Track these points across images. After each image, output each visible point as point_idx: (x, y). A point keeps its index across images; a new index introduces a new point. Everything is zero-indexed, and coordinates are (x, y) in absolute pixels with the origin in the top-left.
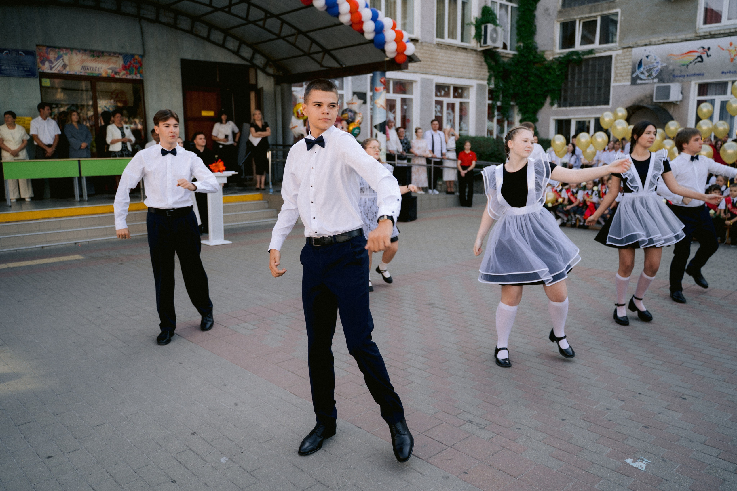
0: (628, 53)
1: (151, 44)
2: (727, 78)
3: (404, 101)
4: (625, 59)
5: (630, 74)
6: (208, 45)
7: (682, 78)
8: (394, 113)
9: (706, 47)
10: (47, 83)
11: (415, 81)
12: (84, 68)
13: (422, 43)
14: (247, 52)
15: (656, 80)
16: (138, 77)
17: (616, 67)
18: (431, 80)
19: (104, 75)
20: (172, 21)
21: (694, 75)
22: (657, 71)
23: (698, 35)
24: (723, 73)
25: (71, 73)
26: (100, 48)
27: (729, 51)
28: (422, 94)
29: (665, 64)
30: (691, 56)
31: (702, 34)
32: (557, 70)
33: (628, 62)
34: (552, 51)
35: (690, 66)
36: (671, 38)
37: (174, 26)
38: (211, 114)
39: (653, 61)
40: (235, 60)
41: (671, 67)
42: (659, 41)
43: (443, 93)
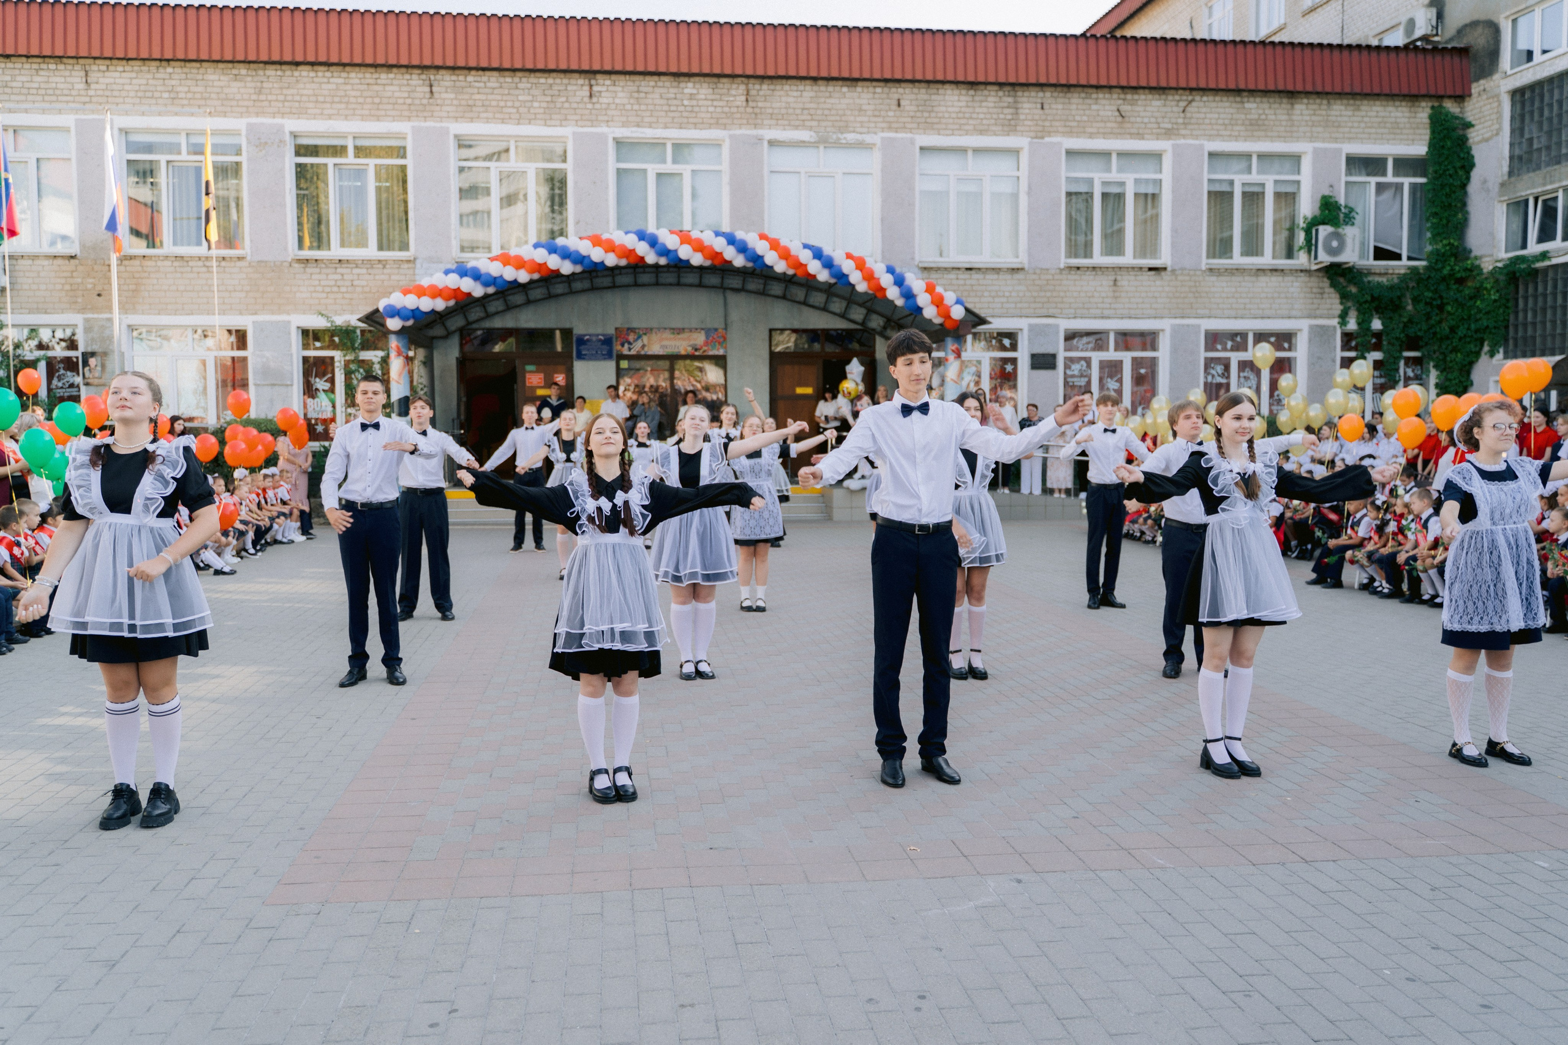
1: (734, 316)
3: (1137, 363)
6: (805, 309)
8: (1120, 381)
10: (624, 364)
11: (1163, 330)
12: (662, 347)
13: (1173, 271)
14: (858, 314)
16: (721, 352)
18: (1199, 326)
19: (683, 352)
20: (761, 287)
25: (650, 353)
26: (679, 325)
28: (1174, 350)
32: (1492, 292)
34: (1494, 255)
37: (763, 293)
38: (809, 391)
40: (841, 324)
43: (1229, 344)
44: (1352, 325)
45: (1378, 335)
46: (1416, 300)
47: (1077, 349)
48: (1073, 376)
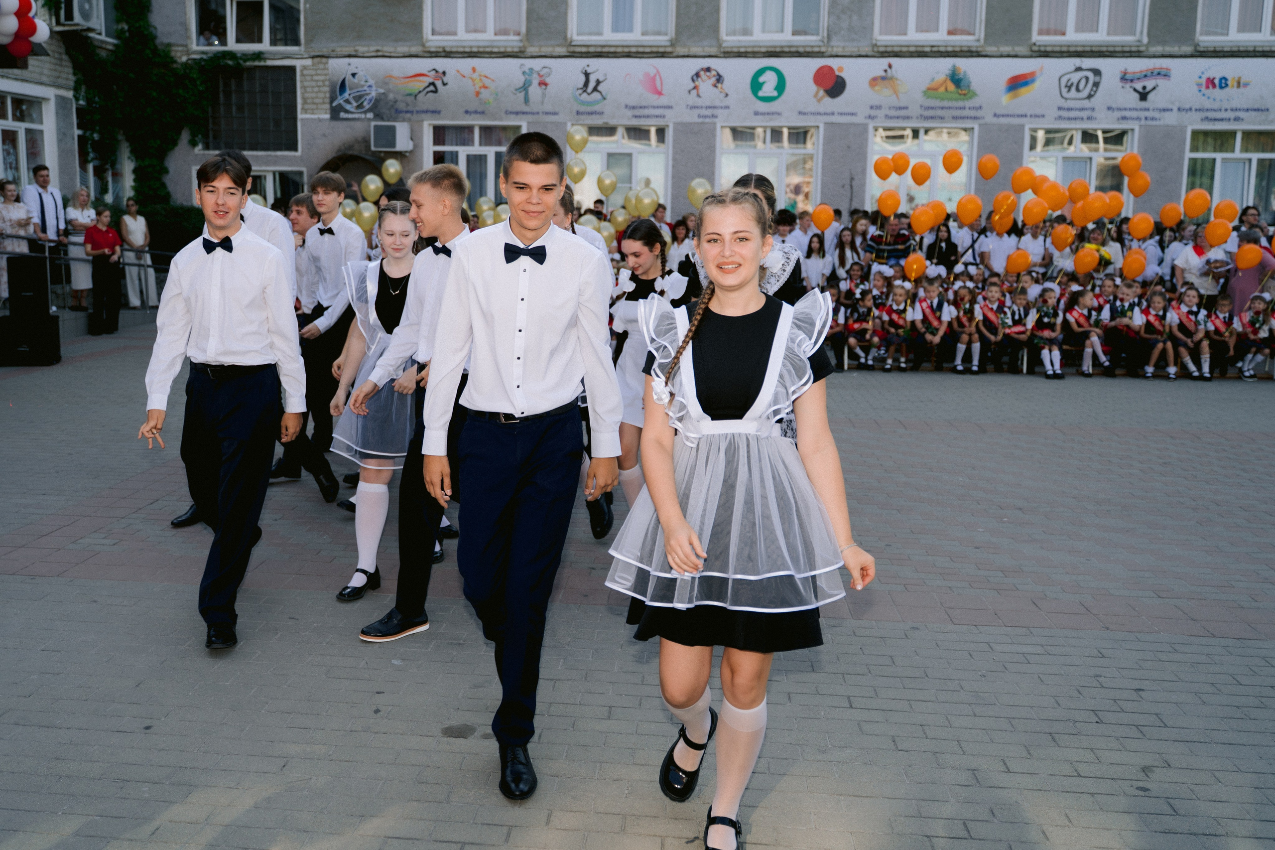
0: (321, 66)
2: (473, 120)
4: (317, 75)
5: (328, 100)
7: (408, 115)
9: (441, 71)
15: (370, 115)
17: (303, 87)
21: (426, 112)
22: (370, 100)
23: (427, 49)
24: (467, 112)
27: (473, 80)
29: (382, 91)
30: (421, 81)
31: (433, 49)
32: (198, 83)
33: (323, 81)
34: (186, 46)
35: (421, 97)
36: (388, 49)
39: (362, 83)
41: (391, 96)
42: (368, 52)
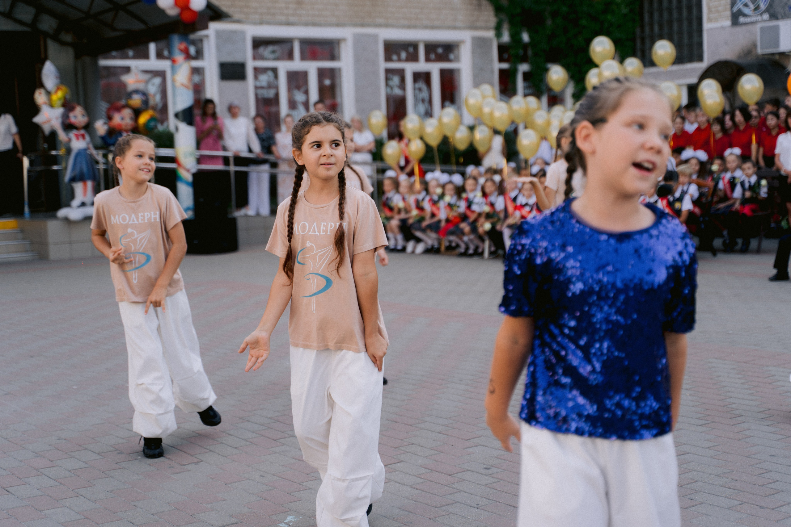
3: (322, 73)
5: (729, 7)
8: (307, 92)
11: (344, 40)
14: (25, 13)
15: (766, 16)
18: (377, 36)
28: (357, 60)
43: (404, 55)
44: (506, 38)
45: (525, 46)
46: (554, 14)
47: (263, 58)
48: (262, 88)
